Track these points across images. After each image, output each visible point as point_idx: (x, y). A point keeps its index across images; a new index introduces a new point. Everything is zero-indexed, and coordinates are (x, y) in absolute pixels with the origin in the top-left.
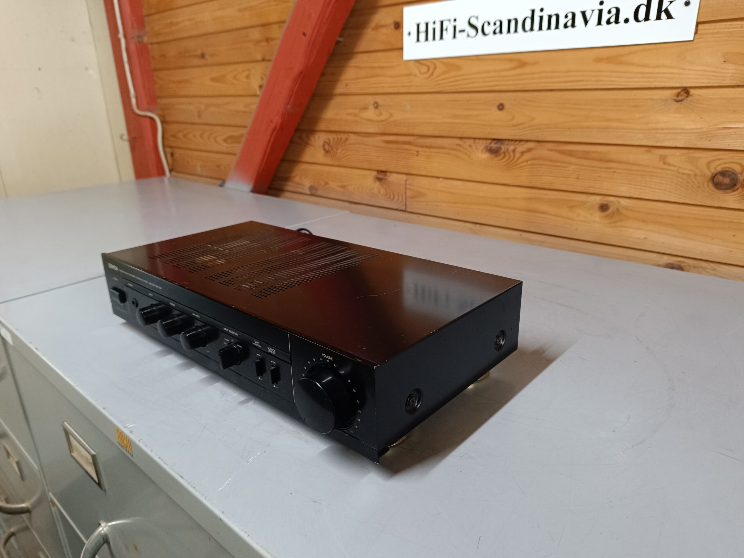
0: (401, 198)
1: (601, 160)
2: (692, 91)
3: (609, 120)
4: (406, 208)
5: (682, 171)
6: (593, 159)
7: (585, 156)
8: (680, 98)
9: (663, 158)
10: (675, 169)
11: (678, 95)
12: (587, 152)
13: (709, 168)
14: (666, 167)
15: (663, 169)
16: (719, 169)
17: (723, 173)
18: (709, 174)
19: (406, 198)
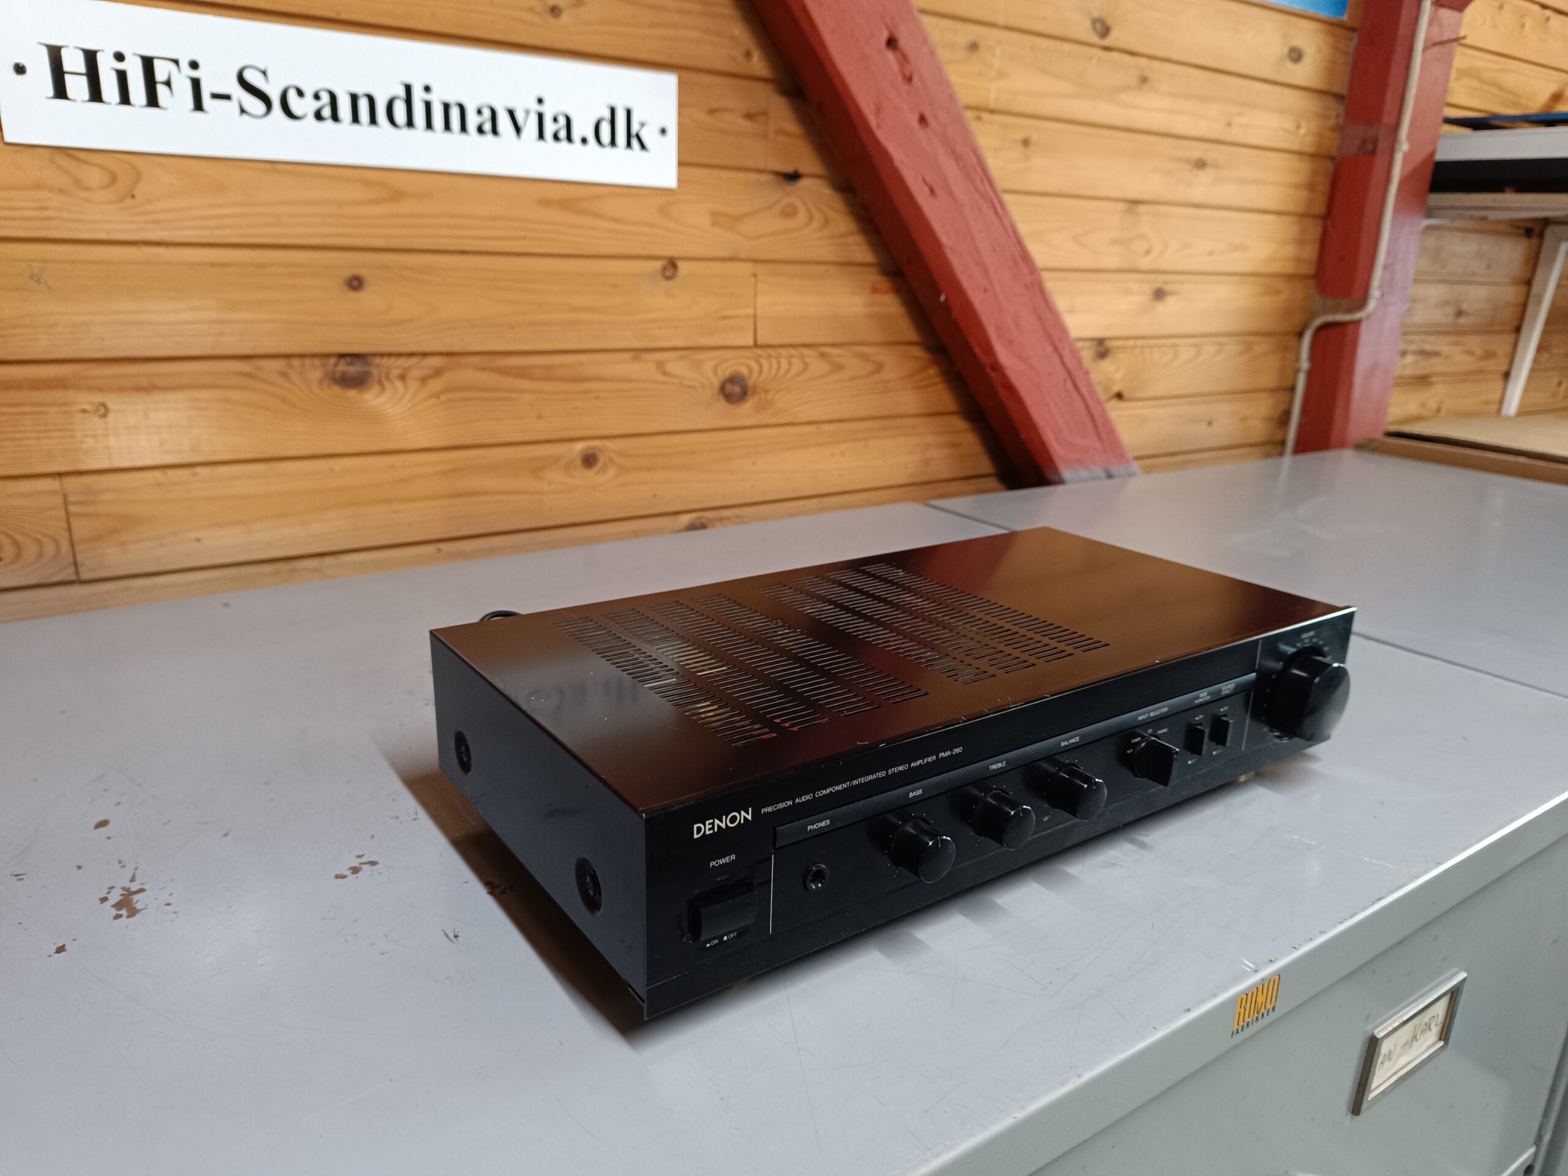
0: (50, 549)
1: (574, 380)
2: (681, 265)
3: (576, 309)
4: (77, 572)
5: (686, 382)
6: (562, 379)
7: (548, 375)
8: (668, 273)
9: (660, 365)
10: (677, 381)
11: (664, 269)
12: (550, 367)
13: (716, 375)
14: (665, 379)
15: (663, 383)
16: (727, 374)
17: (733, 379)
18: (717, 383)
19: (72, 545)
